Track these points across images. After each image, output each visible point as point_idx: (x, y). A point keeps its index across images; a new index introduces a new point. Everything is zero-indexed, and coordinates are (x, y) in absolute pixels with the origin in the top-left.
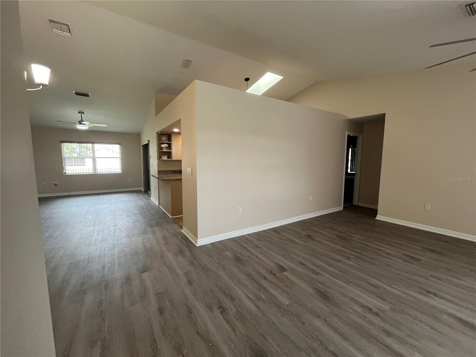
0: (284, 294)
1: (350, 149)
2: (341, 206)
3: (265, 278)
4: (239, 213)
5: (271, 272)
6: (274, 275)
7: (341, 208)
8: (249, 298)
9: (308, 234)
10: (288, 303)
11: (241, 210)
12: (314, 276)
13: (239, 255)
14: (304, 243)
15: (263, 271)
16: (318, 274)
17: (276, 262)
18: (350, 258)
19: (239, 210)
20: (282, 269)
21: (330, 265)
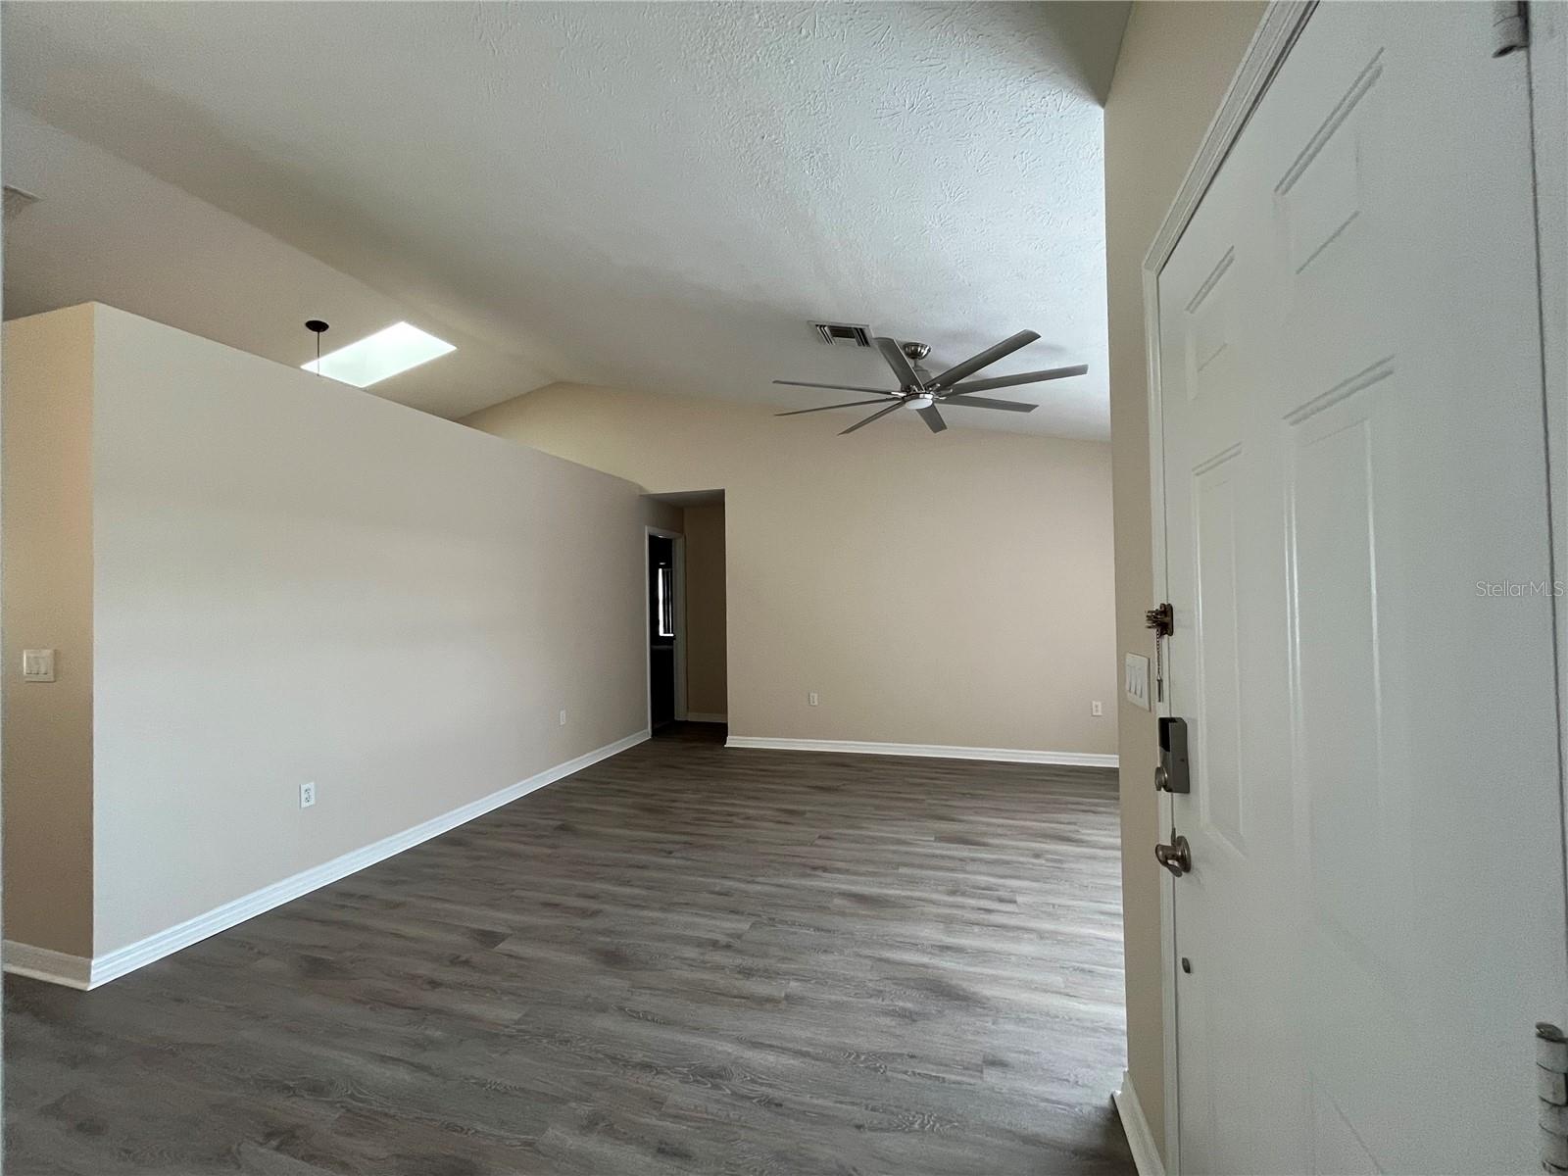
0: (506, 998)
1: (660, 570)
2: (646, 727)
3: (434, 984)
4: (305, 804)
5: (455, 961)
6: (466, 963)
7: (645, 735)
8: (384, 1059)
9: (559, 823)
10: (517, 1016)
11: (312, 793)
12: (586, 923)
13: (317, 954)
14: (550, 851)
15: (425, 969)
16: (595, 913)
17: (467, 928)
18: (670, 853)
19: (304, 796)
20: (489, 938)
21: (628, 883)
